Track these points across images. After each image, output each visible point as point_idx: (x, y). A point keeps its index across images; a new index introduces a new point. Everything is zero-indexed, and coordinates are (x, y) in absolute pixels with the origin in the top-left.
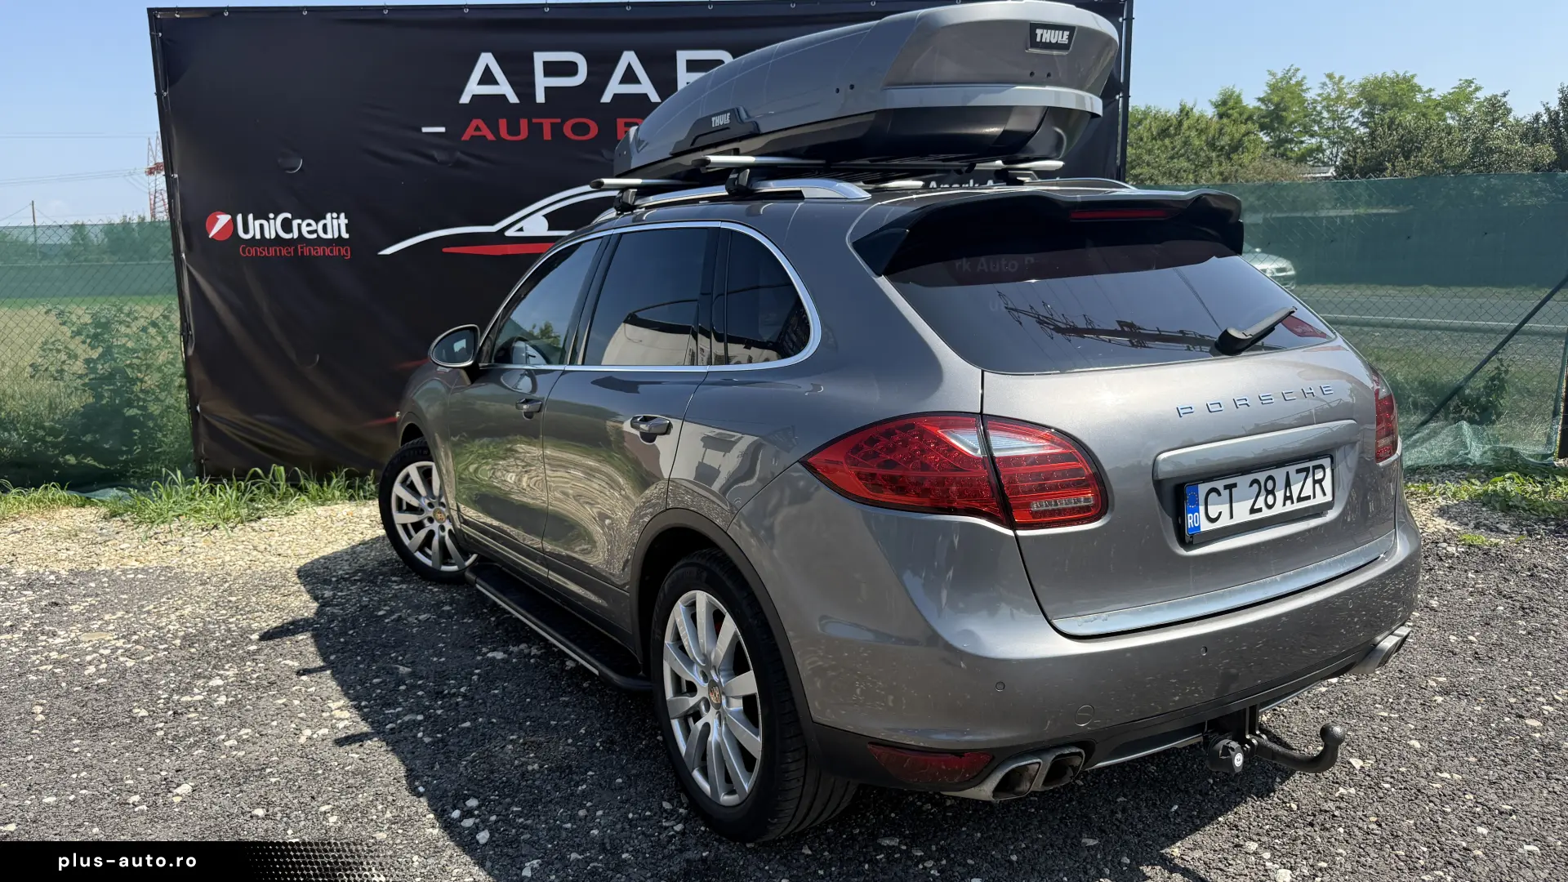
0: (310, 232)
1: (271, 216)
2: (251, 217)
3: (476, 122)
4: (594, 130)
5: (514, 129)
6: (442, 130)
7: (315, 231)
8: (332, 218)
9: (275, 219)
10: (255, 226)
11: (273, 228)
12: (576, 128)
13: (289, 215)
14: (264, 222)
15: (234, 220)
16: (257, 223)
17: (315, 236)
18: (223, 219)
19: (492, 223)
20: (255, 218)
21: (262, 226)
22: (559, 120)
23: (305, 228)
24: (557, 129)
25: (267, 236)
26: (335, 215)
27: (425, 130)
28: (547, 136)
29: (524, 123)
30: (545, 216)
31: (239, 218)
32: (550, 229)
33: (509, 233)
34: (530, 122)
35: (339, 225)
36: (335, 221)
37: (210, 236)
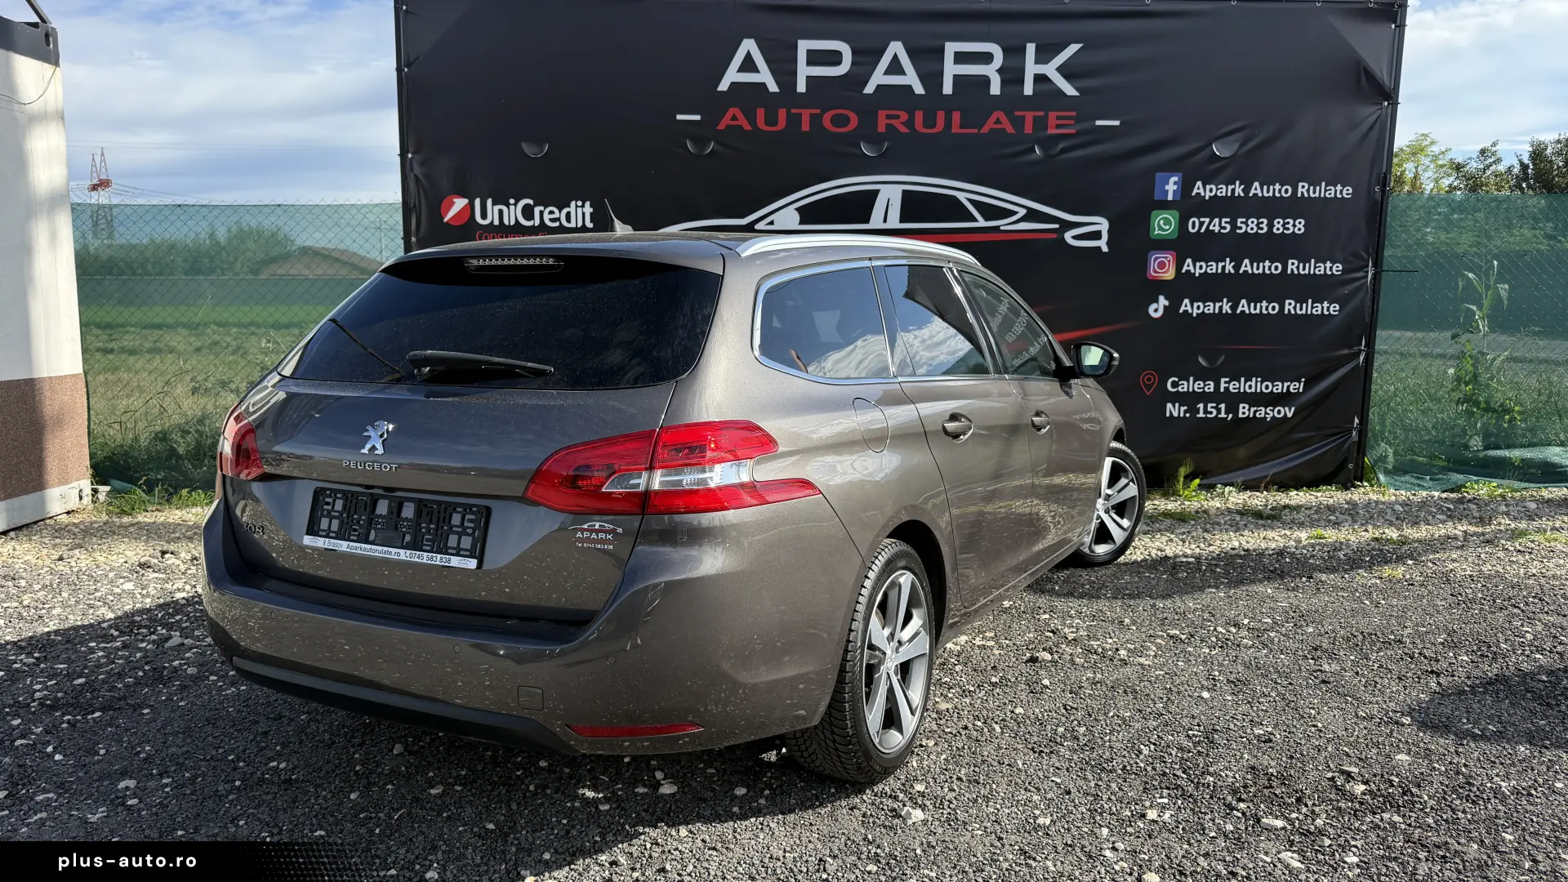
0: (552, 220)
1: (512, 201)
2: (489, 202)
3: (732, 111)
4: (854, 119)
5: (771, 120)
6: (697, 118)
7: (558, 219)
8: (577, 206)
9: (515, 204)
10: (493, 211)
11: (513, 214)
12: (834, 120)
13: (531, 202)
14: (504, 208)
15: (471, 205)
16: (497, 208)
17: (557, 224)
18: (460, 203)
19: (743, 217)
20: (494, 204)
21: (501, 212)
22: (818, 111)
23: (547, 214)
24: (816, 120)
25: (506, 222)
26: (580, 203)
27: (679, 117)
28: (805, 127)
29: (782, 114)
30: (796, 209)
31: (477, 202)
32: (801, 223)
33: (760, 226)
34: (788, 112)
35: (584, 214)
36: (579, 210)
37: (445, 220)
